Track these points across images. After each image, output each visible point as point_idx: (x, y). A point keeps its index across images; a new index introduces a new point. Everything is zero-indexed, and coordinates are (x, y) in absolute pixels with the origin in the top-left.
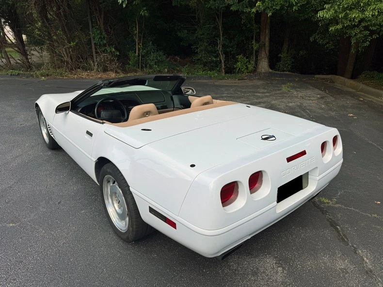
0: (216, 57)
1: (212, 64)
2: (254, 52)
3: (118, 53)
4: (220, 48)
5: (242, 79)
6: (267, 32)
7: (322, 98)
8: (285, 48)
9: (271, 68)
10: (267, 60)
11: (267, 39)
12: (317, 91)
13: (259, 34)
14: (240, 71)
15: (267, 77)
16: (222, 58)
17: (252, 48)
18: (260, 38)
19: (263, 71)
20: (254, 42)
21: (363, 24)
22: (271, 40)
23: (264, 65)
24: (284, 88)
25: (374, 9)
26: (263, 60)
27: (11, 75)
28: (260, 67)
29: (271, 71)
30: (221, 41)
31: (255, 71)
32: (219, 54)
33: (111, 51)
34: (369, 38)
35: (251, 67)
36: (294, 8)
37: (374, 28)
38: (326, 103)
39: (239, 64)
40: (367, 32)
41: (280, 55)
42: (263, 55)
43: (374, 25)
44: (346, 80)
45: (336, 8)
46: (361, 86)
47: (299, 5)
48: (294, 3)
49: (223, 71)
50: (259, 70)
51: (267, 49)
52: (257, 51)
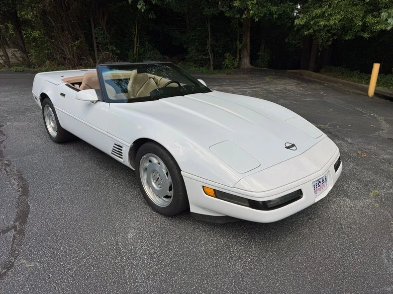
0: (205, 55)
1: (202, 62)
2: (238, 51)
3: (119, 51)
4: (209, 47)
5: (229, 74)
6: (248, 34)
7: (299, 84)
8: (262, 47)
9: (252, 65)
10: (248, 58)
11: (248, 40)
12: (293, 80)
13: (241, 36)
14: (227, 67)
15: (250, 72)
16: (211, 56)
17: (236, 47)
18: (242, 39)
19: (246, 67)
20: (238, 43)
21: (326, 29)
22: (251, 41)
23: (246, 62)
24: (267, 79)
25: (335, 19)
26: (246, 58)
27: (16, 71)
28: (243, 64)
29: (252, 67)
30: (209, 42)
31: (238, 67)
32: (208, 53)
33: (112, 50)
34: (331, 39)
35: (236, 64)
36: (275, 16)
37: (334, 32)
38: (303, 87)
39: (227, 61)
40: (329, 35)
41: (259, 53)
42: (245, 54)
43: (334, 29)
44: (312, 73)
45: (308, 17)
46: (324, 76)
47: (277, 13)
48: (274, 11)
49: (212, 67)
50: (242, 67)
51: (249, 48)
52: (240, 50)
